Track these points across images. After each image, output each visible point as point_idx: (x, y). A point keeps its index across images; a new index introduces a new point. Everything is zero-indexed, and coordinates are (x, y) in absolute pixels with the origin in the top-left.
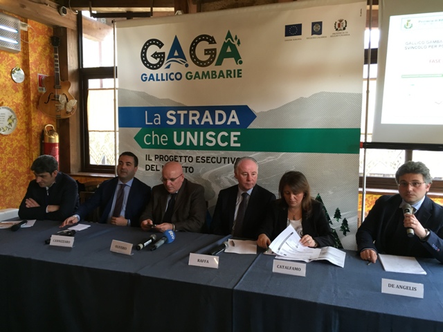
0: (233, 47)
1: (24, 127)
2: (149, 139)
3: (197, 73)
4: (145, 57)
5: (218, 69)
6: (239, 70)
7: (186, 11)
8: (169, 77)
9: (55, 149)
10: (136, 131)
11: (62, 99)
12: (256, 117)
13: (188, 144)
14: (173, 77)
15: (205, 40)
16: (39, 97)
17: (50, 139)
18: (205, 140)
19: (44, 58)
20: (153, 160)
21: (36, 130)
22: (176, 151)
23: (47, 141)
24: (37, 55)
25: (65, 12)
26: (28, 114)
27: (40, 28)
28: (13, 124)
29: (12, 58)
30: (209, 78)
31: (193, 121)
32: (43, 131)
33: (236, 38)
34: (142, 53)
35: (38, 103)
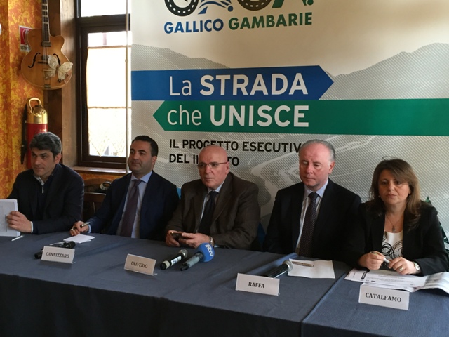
2: (175, 117)
3: (246, 19)
6: (307, 14)
8: (204, 26)
10: (156, 105)
11: (53, 61)
12: (333, 82)
13: (231, 124)
16: (21, 59)
17: (36, 118)
18: (257, 117)
19: (27, 4)
20: (181, 146)
21: (17, 105)
22: (213, 133)
26: (6, 83)
30: (263, 26)
31: (239, 90)
32: (26, 107)
35: (19, 67)
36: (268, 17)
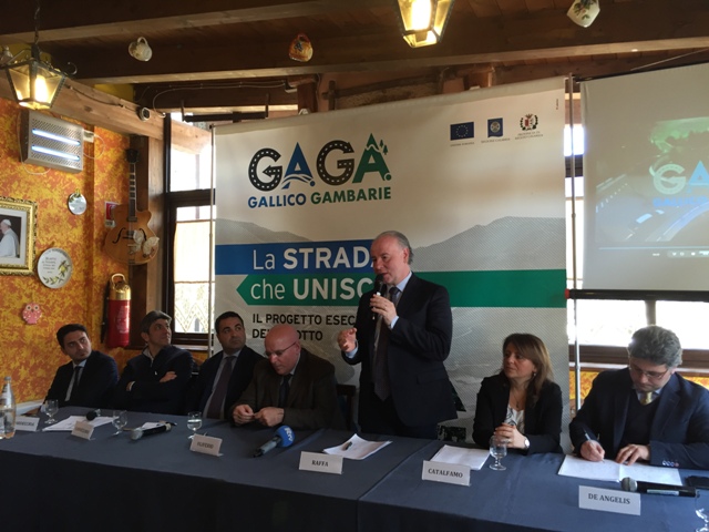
0: (378, 157)
1: (81, 277)
2: (258, 291)
3: (327, 194)
4: (255, 173)
5: (356, 188)
6: (386, 189)
7: (314, 109)
8: (287, 200)
9: (125, 310)
10: (240, 279)
11: (138, 236)
13: (314, 297)
14: (293, 200)
15: (338, 147)
16: (105, 235)
17: (118, 294)
18: (340, 290)
19: (115, 180)
20: (264, 321)
21: (99, 282)
22: (297, 307)
23: (114, 298)
24: (105, 175)
25: (147, 115)
26: (89, 259)
27: (112, 138)
28: (66, 274)
29: (70, 180)
31: (322, 263)
32: (109, 283)
33: (382, 144)
34: (251, 168)
35: (103, 243)
36: (349, 192)
